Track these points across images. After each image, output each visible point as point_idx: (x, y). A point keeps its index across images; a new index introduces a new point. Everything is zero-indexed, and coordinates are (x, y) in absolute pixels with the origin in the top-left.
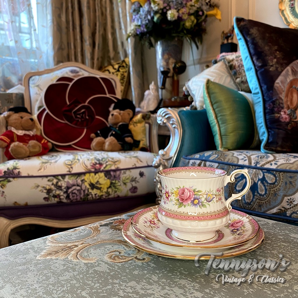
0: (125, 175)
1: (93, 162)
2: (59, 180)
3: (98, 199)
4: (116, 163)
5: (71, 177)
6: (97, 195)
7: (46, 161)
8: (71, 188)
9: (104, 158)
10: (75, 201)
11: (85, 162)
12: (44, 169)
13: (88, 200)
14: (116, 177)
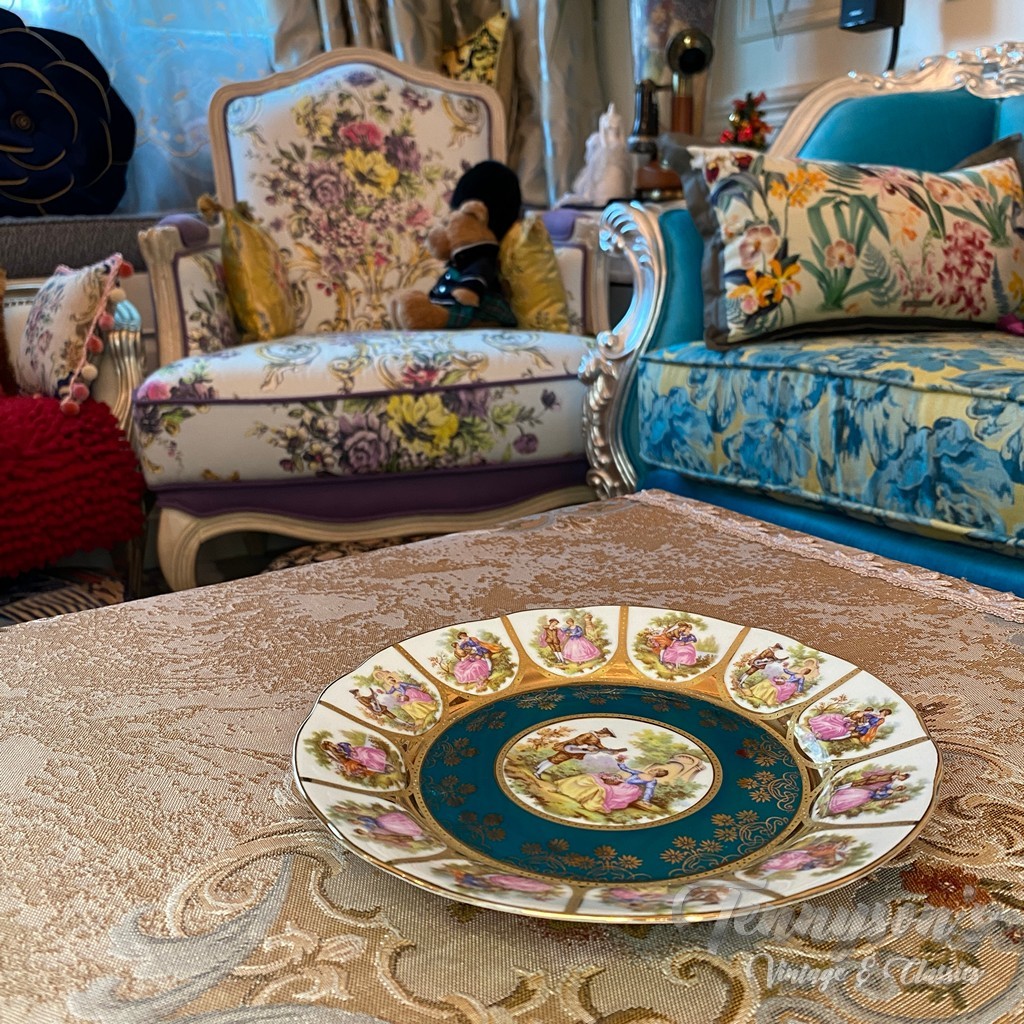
0: (500, 402)
1: (410, 363)
2: (320, 413)
3: (428, 468)
4: (475, 367)
5: (351, 405)
6: (423, 457)
7: (283, 360)
8: (351, 435)
9: (441, 353)
10: (364, 470)
11: (388, 363)
12: (278, 383)
13: (399, 470)
14: (474, 408)
